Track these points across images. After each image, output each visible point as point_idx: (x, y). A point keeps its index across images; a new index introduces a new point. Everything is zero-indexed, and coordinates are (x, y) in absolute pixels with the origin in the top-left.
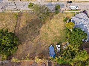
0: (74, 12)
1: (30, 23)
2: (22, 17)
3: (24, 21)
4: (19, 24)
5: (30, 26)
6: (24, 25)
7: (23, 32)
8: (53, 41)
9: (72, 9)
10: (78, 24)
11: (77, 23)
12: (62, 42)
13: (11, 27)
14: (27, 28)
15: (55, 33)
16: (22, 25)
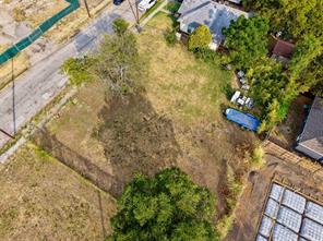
0: (160, 12)
1: (109, 127)
2: (59, 139)
5: (120, 133)
6: (101, 148)
7: (130, 166)
9: (148, 10)
10: (211, 20)
11: (206, 23)
13: (74, 199)
14: (120, 146)
15: (194, 84)
16: (97, 153)
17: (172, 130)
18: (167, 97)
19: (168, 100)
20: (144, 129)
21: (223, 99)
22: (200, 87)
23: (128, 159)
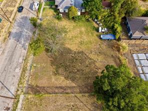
2: (41, 86)
5: (66, 68)
6: (63, 78)
7: (80, 78)
8: (93, 35)
9: (38, 9)
11: (71, 5)
12: (94, 27)
13: (68, 106)
14: (70, 72)
15: (81, 32)
16: (63, 81)
17: (86, 55)
18: (74, 43)
19: (76, 43)
20: (75, 60)
21: (96, 33)
22: (84, 32)
23: (78, 76)
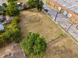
1: (65, 50)
3: (62, 43)
4: (57, 42)
